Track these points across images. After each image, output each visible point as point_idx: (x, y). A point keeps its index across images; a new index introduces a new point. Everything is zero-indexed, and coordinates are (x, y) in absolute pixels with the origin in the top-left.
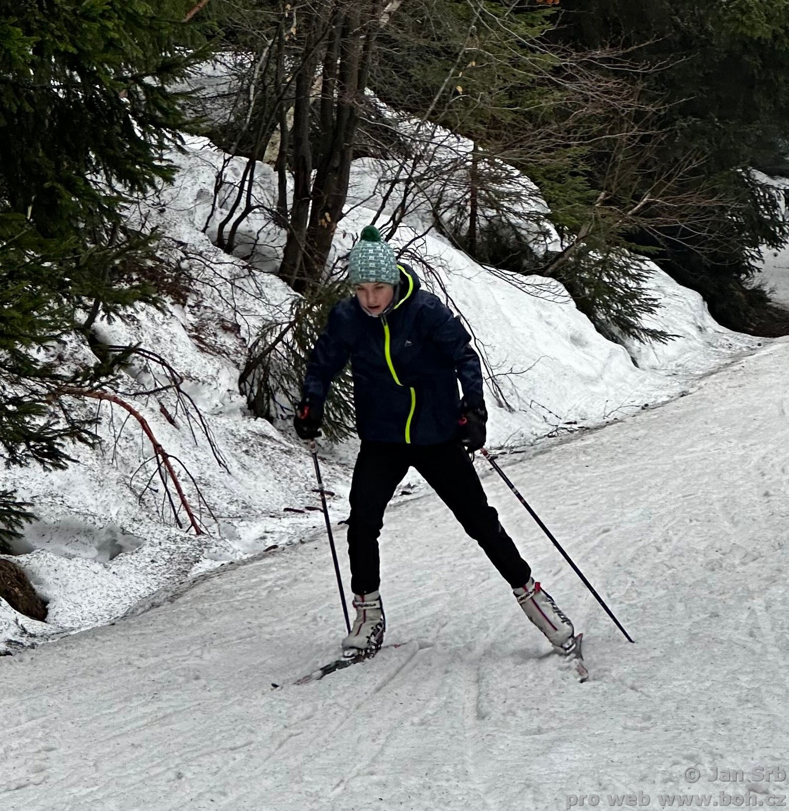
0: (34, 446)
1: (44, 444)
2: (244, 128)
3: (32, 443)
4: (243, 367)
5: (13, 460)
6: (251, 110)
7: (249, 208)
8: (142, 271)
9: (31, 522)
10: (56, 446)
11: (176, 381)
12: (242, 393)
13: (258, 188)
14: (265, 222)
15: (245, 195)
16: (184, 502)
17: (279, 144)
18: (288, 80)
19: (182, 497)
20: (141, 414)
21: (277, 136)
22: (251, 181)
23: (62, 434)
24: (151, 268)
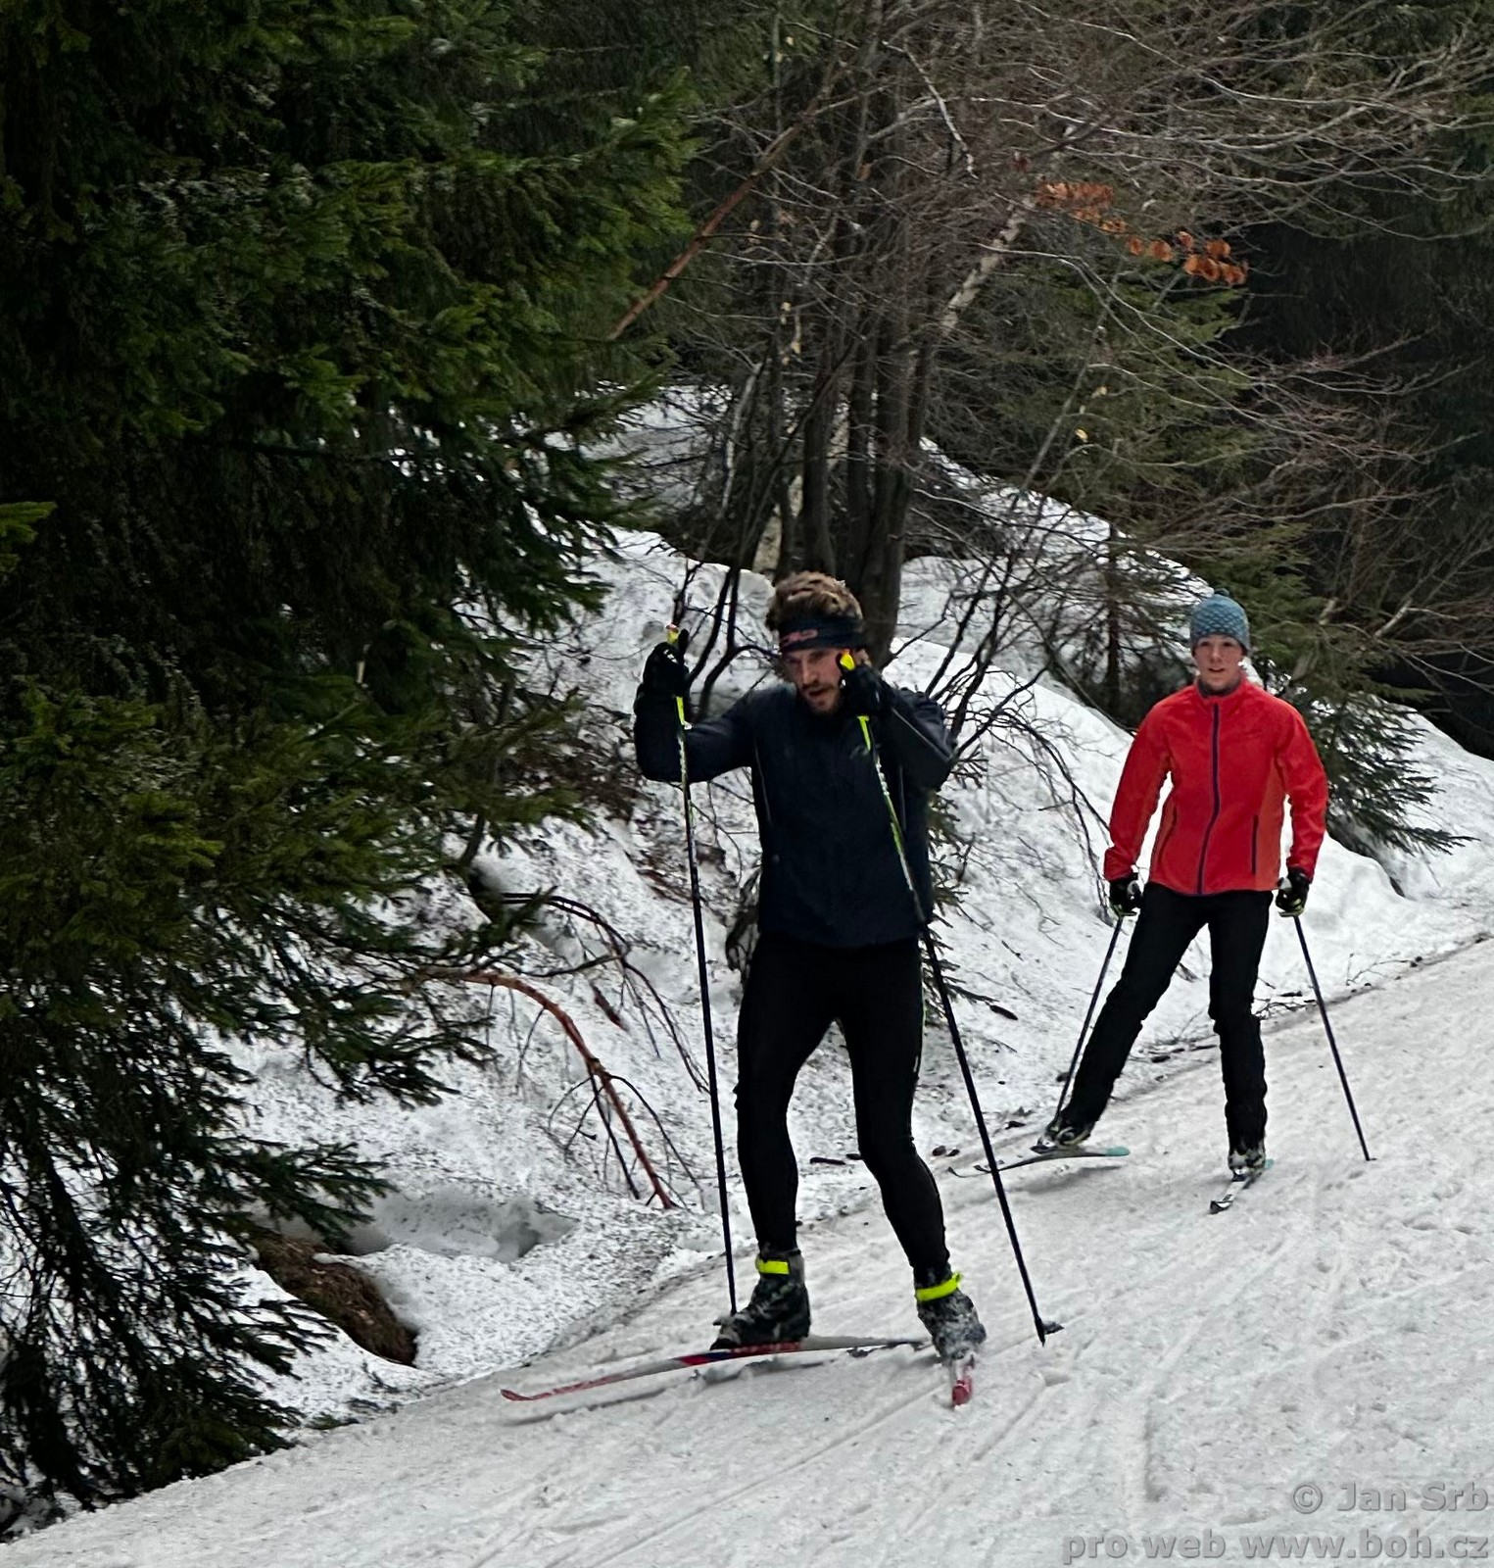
0: (382, 1069)
1: (400, 1064)
2: (719, 516)
3: (379, 1064)
4: (731, 921)
5: (349, 1093)
6: (729, 484)
7: (732, 651)
8: (554, 765)
9: (384, 1196)
10: (420, 1067)
11: (619, 949)
12: (732, 966)
13: (747, 616)
14: (760, 674)
15: (724, 628)
16: (640, 1154)
17: (778, 542)
18: (790, 430)
19: (637, 1145)
20: (562, 1008)
21: (775, 527)
22: (734, 605)
23: (429, 1044)
24: (569, 760)
